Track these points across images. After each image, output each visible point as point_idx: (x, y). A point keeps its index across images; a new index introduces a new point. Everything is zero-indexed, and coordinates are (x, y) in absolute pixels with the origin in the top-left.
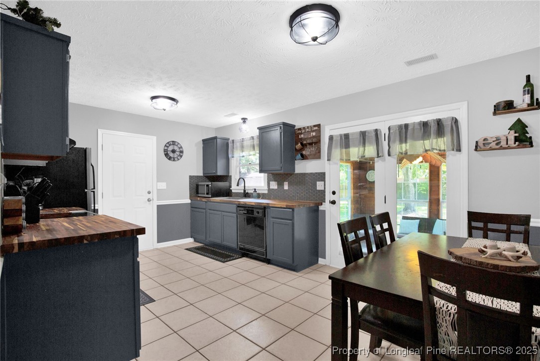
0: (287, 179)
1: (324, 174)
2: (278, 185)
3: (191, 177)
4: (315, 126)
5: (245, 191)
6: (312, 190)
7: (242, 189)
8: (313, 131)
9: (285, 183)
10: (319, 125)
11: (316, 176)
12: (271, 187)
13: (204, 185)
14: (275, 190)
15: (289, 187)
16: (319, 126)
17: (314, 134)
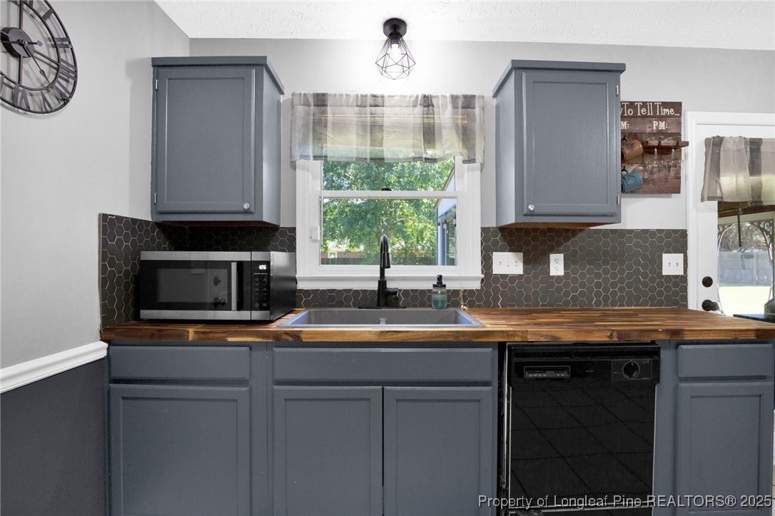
0: (559, 244)
1: (684, 234)
2: (526, 262)
3: (109, 224)
4: (665, 105)
5: (382, 283)
6: (645, 276)
7: (371, 279)
8: (661, 118)
9: (553, 257)
10: (680, 104)
11: (661, 239)
12: (498, 269)
13: (227, 264)
14: (513, 278)
15: (566, 266)
16: (677, 106)
17: (662, 126)
